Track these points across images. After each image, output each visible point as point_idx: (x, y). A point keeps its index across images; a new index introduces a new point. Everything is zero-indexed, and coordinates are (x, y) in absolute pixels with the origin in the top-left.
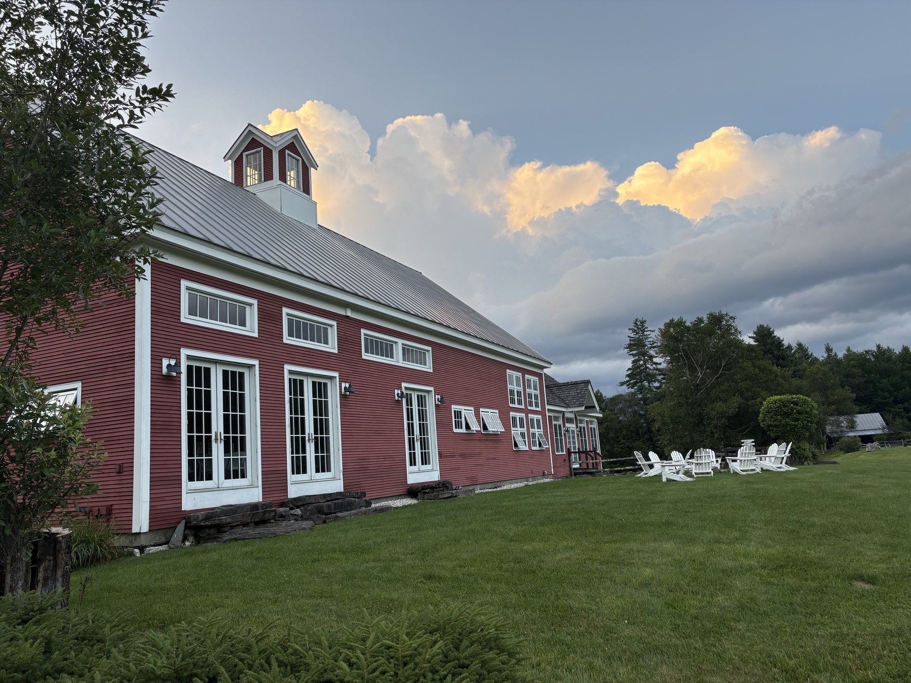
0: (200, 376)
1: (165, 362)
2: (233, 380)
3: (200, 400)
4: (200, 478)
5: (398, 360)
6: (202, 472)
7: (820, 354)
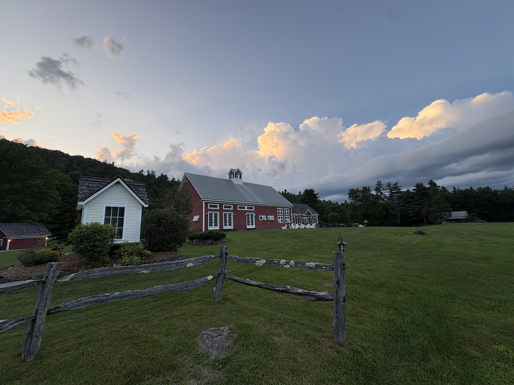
0: (211, 214)
1: (206, 213)
2: (216, 215)
3: (211, 217)
4: (211, 226)
5: (246, 209)
6: (211, 225)
7: (451, 190)
